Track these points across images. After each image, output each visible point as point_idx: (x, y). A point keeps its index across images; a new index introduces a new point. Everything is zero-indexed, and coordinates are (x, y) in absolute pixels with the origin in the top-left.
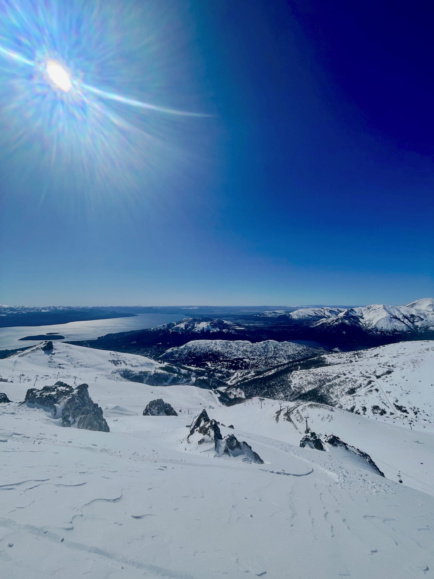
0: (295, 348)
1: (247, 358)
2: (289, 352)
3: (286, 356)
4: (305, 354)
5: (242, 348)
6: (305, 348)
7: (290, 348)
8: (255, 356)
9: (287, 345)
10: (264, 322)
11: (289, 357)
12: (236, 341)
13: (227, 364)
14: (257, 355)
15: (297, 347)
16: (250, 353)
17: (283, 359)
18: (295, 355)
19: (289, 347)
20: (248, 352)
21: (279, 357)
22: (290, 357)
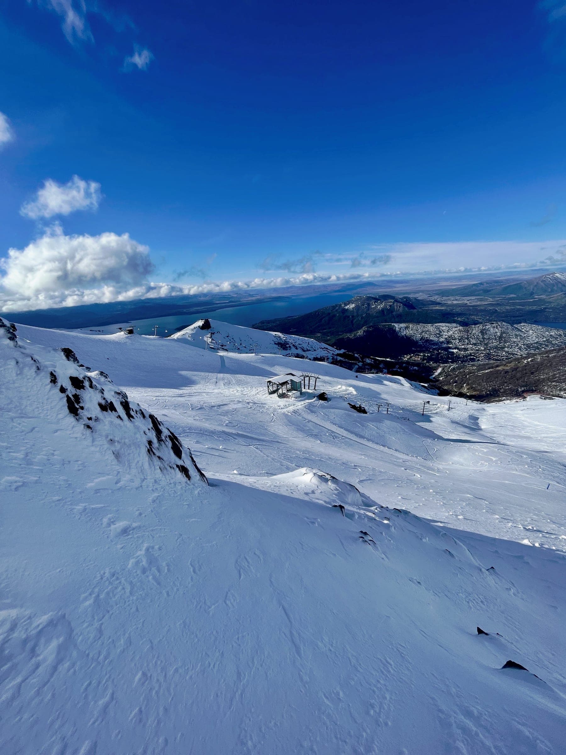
0: (542, 333)
1: (455, 348)
2: (529, 340)
3: (524, 345)
4: (561, 342)
5: (447, 334)
6: (561, 333)
7: (531, 334)
8: (468, 344)
9: (525, 329)
10: (479, 297)
11: (528, 346)
12: (437, 324)
13: (424, 356)
14: (471, 344)
15: (546, 331)
16: (458, 341)
17: (516, 350)
18: (541, 344)
19: (531, 331)
20: (455, 339)
21: (510, 347)
22: (531, 346)
